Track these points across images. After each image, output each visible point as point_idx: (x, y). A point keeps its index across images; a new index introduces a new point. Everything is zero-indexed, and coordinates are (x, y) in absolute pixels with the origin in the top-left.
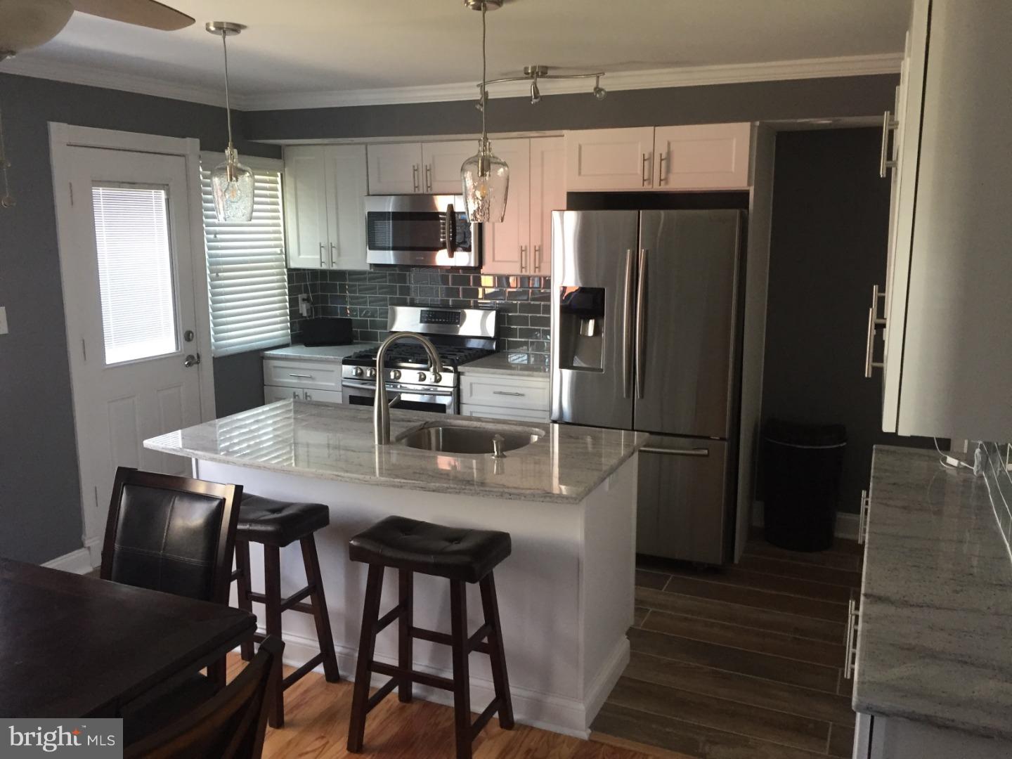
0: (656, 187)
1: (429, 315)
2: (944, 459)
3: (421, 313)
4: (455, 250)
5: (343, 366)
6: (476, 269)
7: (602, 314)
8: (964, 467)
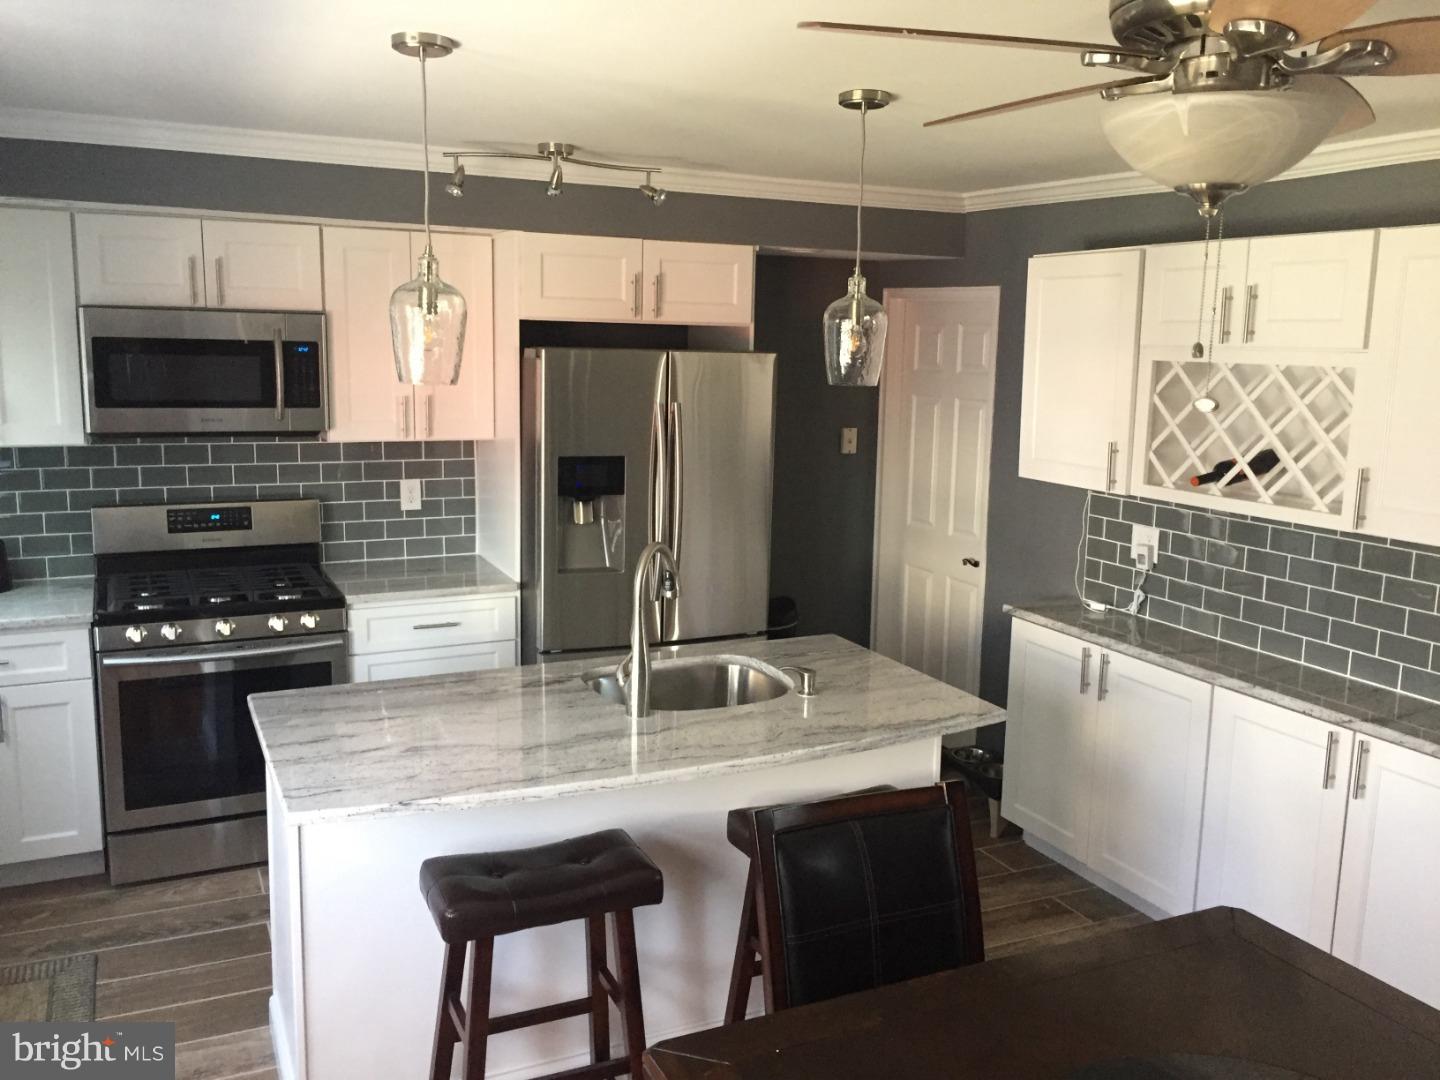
1: (185, 517)
2: (1089, 605)
3: (168, 516)
4: (288, 403)
5: (97, 629)
6: (314, 434)
7: (622, 493)
8: (1110, 610)
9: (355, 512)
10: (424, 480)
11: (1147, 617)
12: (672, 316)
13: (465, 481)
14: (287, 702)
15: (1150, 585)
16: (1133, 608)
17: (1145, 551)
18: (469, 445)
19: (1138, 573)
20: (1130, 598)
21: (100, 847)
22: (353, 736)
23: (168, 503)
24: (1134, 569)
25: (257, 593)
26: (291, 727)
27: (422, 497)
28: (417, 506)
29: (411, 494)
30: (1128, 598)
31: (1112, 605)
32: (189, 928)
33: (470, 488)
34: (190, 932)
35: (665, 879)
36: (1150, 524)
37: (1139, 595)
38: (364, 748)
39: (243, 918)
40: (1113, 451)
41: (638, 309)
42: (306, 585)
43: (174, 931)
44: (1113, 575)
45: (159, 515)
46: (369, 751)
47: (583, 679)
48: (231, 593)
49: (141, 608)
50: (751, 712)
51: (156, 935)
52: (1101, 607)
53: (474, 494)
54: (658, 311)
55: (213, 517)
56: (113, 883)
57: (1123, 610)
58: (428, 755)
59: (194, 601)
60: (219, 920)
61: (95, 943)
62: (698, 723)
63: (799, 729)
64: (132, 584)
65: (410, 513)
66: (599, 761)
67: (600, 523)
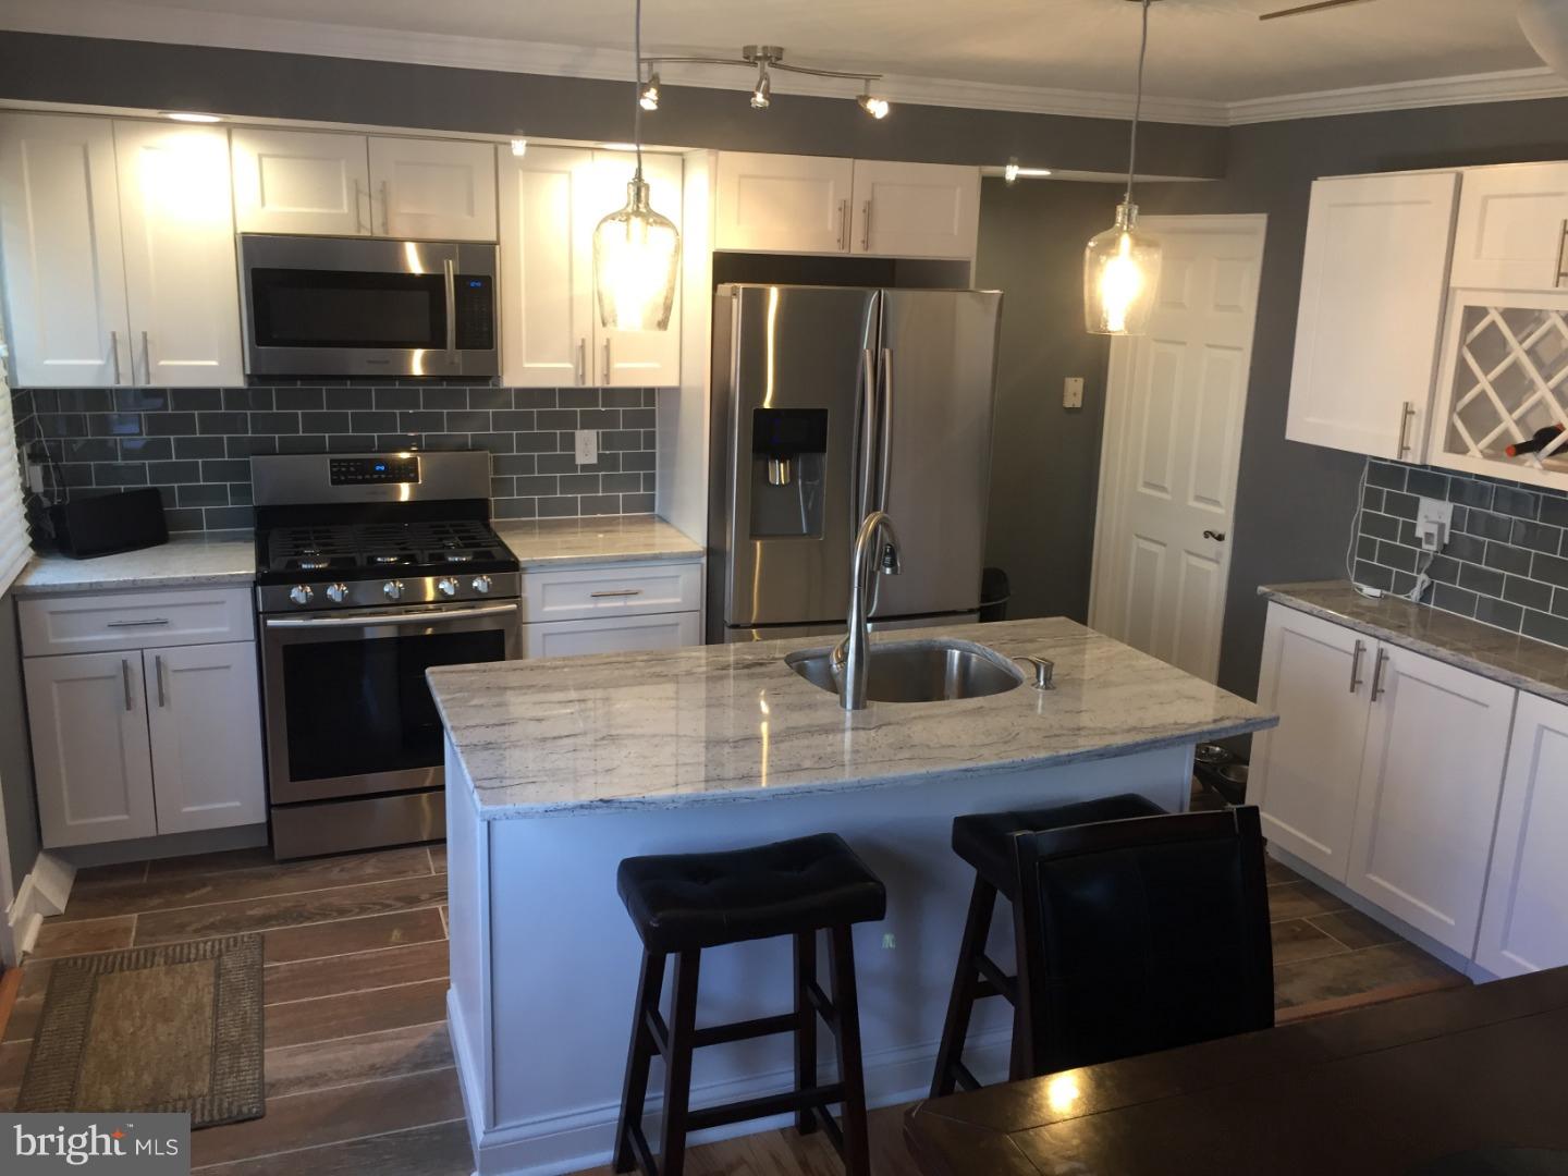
0: (857, 250)
1: (348, 467)
2: (1361, 590)
3: (332, 467)
4: (459, 345)
5: (259, 589)
6: (484, 379)
7: (822, 449)
8: (1386, 597)
9: (527, 465)
10: (600, 431)
11: (1432, 606)
12: (883, 249)
13: (645, 432)
14: (469, 678)
15: (1437, 568)
16: (1415, 594)
17: (1434, 529)
18: (650, 393)
19: (1424, 555)
20: (1412, 582)
21: (262, 818)
22: (543, 720)
23: (330, 453)
24: (1419, 550)
25: (427, 553)
26: (475, 706)
27: (598, 449)
28: (593, 460)
29: (586, 447)
30: (1407, 584)
31: (1388, 590)
32: (357, 910)
33: (650, 440)
34: (358, 914)
35: (888, 894)
36: (1442, 498)
37: (1423, 578)
38: (555, 734)
39: (413, 900)
40: (1408, 411)
41: (844, 239)
42: (478, 545)
43: (342, 912)
44: (1390, 555)
45: (320, 466)
46: (560, 737)
47: (786, 661)
48: (399, 552)
49: (304, 566)
50: (981, 707)
51: (325, 916)
52: (1377, 592)
53: (654, 448)
54: (866, 243)
55: (378, 468)
56: (277, 857)
57: (1402, 597)
58: (626, 746)
59: (361, 560)
60: (388, 902)
61: (264, 920)
62: (921, 717)
63: (1039, 729)
64: (296, 539)
65: (585, 467)
66: (816, 759)
67: (797, 483)
